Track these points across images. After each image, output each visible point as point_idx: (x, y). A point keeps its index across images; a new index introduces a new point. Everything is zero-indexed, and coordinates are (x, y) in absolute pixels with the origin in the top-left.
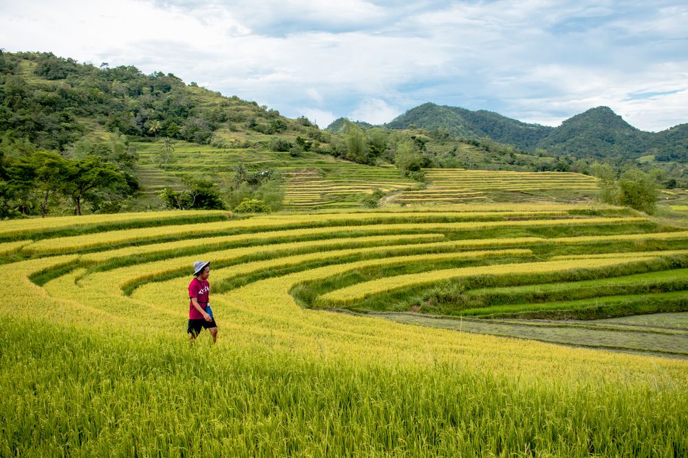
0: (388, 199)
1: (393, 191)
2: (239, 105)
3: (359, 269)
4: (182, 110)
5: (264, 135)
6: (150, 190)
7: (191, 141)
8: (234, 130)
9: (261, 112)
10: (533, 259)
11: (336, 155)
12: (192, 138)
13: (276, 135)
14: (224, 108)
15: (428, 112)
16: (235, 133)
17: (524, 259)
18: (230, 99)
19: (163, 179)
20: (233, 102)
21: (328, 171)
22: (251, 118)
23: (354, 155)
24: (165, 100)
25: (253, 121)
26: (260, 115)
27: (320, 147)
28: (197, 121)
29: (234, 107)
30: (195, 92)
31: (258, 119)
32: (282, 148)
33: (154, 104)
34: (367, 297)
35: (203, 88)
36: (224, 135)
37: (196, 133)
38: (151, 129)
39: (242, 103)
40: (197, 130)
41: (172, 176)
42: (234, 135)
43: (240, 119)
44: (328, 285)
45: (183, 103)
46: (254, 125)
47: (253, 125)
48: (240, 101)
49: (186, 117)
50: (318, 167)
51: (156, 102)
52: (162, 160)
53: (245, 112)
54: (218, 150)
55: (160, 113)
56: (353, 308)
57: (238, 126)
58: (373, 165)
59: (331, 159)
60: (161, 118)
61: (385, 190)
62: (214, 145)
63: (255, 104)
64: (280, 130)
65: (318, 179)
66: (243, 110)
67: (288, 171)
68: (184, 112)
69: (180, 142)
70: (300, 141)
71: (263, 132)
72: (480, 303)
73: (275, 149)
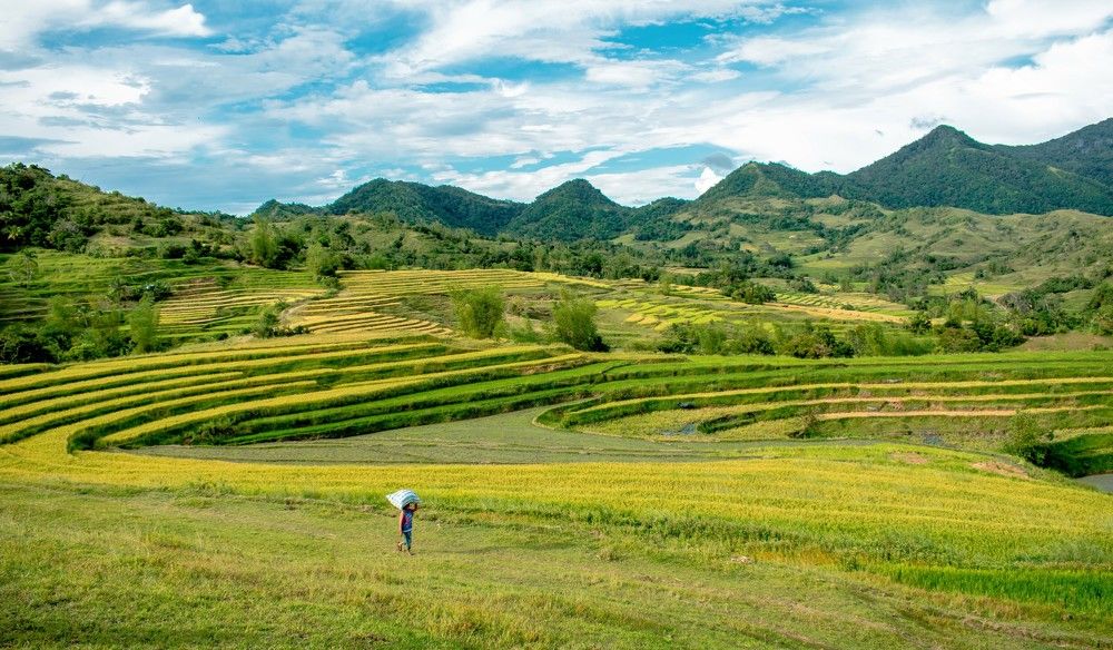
0: (291, 311)
1: (298, 301)
2: (121, 202)
3: (149, 412)
4: (50, 210)
5: (152, 239)
6: (8, 316)
7: (62, 248)
8: (116, 234)
9: (150, 212)
10: (317, 389)
11: (240, 259)
12: (64, 245)
13: (168, 238)
14: (104, 207)
15: (379, 189)
16: (117, 238)
17: (308, 389)
18: (110, 196)
19: (24, 301)
20: (116, 199)
21: (230, 279)
22: (137, 218)
23: (261, 258)
24: (26, 200)
25: (140, 222)
26: (148, 215)
27: (221, 250)
28: (68, 226)
29: (115, 206)
30: (66, 187)
31: (146, 218)
32: (176, 253)
33: (12, 205)
34: (141, 436)
35: (76, 182)
36: (105, 241)
37: (67, 239)
38: (10, 236)
39: (124, 200)
40: (69, 236)
41: (36, 297)
42: (115, 240)
43: (125, 220)
44: (112, 428)
45: (51, 201)
46: (143, 226)
47: (139, 227)
48: (123, 197)
49: (54, 219)
50: (217, 275)
51: (15, 203)
52: (23, 277)
53: (128, 211)
54: (95, 260)
55: (21, 216)
56: (125, 446)
57: (122, 228)
58: (284, 269)
59: (233, 264)
60: (21, 222)
61: (291, 300)
62: (90, 254)
63: (142, 200)
64: (173, 231)
65: (217, 290)
66: (125, 208)
67: (180, 282)
68: (53, 213)
69: (48, 252)
70: (197, 245)
71: (152, 236)
72: (248, 431)
73: (165, 256)
